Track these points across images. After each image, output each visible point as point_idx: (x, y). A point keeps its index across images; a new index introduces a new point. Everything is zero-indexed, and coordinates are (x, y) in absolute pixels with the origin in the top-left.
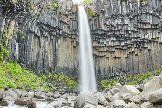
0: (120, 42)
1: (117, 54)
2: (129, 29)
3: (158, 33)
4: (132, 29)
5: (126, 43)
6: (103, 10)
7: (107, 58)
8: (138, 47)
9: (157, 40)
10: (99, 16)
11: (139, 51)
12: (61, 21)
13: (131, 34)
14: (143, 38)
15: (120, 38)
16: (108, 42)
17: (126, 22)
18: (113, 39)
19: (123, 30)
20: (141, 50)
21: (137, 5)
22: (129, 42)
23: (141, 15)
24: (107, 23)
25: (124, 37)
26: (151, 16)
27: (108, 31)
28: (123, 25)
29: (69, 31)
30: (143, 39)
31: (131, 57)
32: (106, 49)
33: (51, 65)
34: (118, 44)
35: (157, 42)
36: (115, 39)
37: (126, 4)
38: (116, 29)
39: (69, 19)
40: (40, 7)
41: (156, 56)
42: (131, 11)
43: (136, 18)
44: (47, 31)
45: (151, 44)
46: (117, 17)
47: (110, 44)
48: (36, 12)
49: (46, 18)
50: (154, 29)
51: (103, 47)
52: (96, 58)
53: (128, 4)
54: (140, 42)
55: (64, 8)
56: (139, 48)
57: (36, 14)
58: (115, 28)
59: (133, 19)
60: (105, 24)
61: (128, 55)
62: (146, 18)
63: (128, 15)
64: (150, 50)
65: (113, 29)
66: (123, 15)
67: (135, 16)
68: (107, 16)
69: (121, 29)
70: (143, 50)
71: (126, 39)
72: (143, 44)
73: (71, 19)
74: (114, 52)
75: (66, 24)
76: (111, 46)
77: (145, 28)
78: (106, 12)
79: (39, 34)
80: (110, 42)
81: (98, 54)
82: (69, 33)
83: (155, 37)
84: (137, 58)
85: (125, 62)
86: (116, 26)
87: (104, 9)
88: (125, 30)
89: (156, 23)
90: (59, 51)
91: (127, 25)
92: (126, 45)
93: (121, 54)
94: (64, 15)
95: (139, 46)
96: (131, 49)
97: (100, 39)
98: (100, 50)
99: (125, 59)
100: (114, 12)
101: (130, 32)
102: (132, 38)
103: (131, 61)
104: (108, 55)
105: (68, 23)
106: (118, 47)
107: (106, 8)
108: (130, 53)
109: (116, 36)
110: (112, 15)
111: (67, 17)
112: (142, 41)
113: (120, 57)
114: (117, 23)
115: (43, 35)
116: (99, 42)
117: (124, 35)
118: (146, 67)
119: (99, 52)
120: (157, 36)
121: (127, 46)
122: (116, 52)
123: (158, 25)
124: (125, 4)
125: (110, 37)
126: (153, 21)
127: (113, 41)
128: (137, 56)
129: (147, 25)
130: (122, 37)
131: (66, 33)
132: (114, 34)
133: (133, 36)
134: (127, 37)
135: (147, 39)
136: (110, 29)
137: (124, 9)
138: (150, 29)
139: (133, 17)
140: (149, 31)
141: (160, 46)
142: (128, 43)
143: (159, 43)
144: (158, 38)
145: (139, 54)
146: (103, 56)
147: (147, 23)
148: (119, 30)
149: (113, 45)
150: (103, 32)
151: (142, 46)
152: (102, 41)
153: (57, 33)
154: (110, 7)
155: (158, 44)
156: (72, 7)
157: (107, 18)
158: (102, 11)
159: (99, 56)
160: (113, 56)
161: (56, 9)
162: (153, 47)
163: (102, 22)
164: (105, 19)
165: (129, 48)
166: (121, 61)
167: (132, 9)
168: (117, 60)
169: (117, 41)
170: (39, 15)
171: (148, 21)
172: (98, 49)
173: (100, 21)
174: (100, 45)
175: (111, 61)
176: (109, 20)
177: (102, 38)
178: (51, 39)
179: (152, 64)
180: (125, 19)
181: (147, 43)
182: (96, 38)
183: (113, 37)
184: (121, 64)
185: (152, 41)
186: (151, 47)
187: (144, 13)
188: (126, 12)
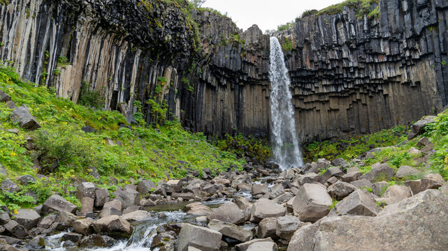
0: (337, 86)
1: (333, 105)
2: (351, 65)
3: (400, 68)
4: (356, 65)
5: (346, 87)
6: (308, 39)
7: (317, 111)
8: (366, 92)
9: (398, 80)
10: (301, 49)
11: (368, 99)
12: (245, 61)
13: (354, 73)
14: (374, 77)
15: (336, 80)
16: (318, 88)
17: (345, 55)
18: (324, 82)
19: (341, 67)
20: (371, 97)
21: (362, 26)
22: (351, 86)
23: (369, 42)
24: (315, 59)
25: (343, 78)
26: (386, 43)
27: (316, 72)
28: (341, 60)
29: (257, 76)
30: (375, 80)
31: (355, 107)
32: (315, 98)
33: (234, 126)
34: (333, 89)
35: (399, 82)
36: (328, 83)
37: (345, 27)
38: (330, 67)
39: (256, 57)
40: (212, 43)
41: (396, 104)
42: (353, 36)
43: (361, 48)
44: (225, 77)
45: (388, 86)
46: (330, 48)
47: (320, 91)
48: (207, 51)
49: (223, 59)
50: (393, 62)
51: (311, 95)
52: (300, 112)
53: (347, 27)
54: (370, 85)
55: (248, 41)
56: (368, 94)
57: (207, 54)
58: (327, 65)
59: (356, 49)
60: (311, 61)
61: (350, 105)
62: (379, 45)
63: (348, 43)
64: (386, 96)
65: (325, 67)
66: (340, 43)
67: (361, 44)
68: (313, 48)
69: (338, 67)
70: (376, 97)
71: (345, 81)
72: (375, 88)
73: (259, 57)
74: (328, 101)
75: (253, 65)
76: (323, 94)
77: (377, 61)
78: (313, 42)
79: (214, 83)
80: (321, 87)
81: (303, 106)
82: (258, 78)
83: (394, 75)
84: (365, 110)
85: (346, 116)
86: (329, 62)
87: (309, 36)
88: (344, 68)
89: (395, 51)
90: (245, 106)
91: (347, 59)
92: (347, 90)
93: (338, 104)
94: (248, 52)
95: (368, 90)
96: (354, 96)
97: (305, 84)
98: (305, 101)
99: (346, 112)
100: (325, 41)
101: (352, 71)
102: (356, 78)
103: (356, 115)
104: (318, 106)
105: (256, 64)
106: (333, 95)
107: (312, 36)
108: (353, 102)
109: (329, 78)
110: (323, 46)
111: (253, 55)
112: (373, 82)
113: (338, 110)
114: (331, 57)
115: (220, 84)
116: (304, 89)
117: (343, 75)
118: (381, 123)
119: (305, 103)
120: (398, 73)
121: (348, 91)
122: (331, 102)
123: (399, 54)
124: (342, 26)
125: (320, 79)
126: (390, 49)
127: (326, 86)
128: (365, 107)
129: (380, 57)
130: (339, 78)
131: (253, 78)
132: (326, 75)
133: (357, 75)
134: (347, 78)
135: (381, 79)
136: (320, 67)
137: (342, 34)
138: (385, 62)
139: (356, 45)
140: (384, 67)
141: (403, 89)
142: (349, 87)
143: (402, 84)
144: (400, 76)
145: (368, 103)
146: (310, 110)
147: (381, 54)
148: (333, 69)
149: (325, 91)
150: (309, 73)
151: (372, 90)
152: (308, 86)
153: (239, 80)
154: (319, 34)
155: (401, 86)
156: (259, 40)
157: (314, 51)
158: (306, 41)
159: (304, 109)
160: (327, 107)
161: (236, 44)
162: (391, 91)
163: (306, 58)
164: (312, 53)
165: (352, 94)
166: (340, 115)
167: (354, 34)
168: (333, 114)
169: (333, 85)
170: (211, 55)
171: (383, 51)
172: (303, 99)
173: (304, 56)
174: (306, 93)
175: (323, 115)
176: (318, 53)
177: (308, 83)
178: (232, 89)
179: (391, 117)
180: (343, 50)
181: (381, 84)
182: (298, 83)
183: (326, 79)
184: (339, 120)
185: (390, 81)
186: (388, 90)
187: (375, 38)
188: (344, 39)
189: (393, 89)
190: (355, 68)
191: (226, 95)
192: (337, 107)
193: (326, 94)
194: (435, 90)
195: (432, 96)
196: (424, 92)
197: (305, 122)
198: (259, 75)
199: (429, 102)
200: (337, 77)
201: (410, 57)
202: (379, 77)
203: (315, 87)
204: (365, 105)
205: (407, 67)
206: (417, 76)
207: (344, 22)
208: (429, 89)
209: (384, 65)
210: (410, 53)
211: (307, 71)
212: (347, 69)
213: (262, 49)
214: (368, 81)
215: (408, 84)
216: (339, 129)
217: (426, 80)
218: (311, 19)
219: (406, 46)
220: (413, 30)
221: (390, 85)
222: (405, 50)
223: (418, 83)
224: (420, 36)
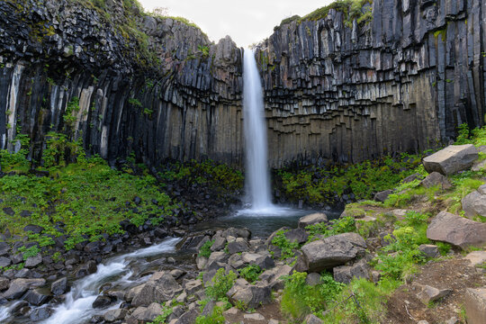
0: (318, 108)
1: (314, 128)
2: (334, 83)
3: (393, 86)
4: (339, 82)
5: (328, 108)
6: (286, 52)
7: (297, 134)
8: (351, 115)
9: (389, 101)
10: (278, 64)
11: (353, 123)
12: (215, 79)
13: (337, 92)
14: (360, 97)
15: (318, 101)
16: (297, 109)
17: (328, 70)
18: (304, 103)
20: (356, 120)
21: (350, 34)
22: (333, 107)
23: (357, 54)
24: (293, 76)
26: (378, 55)
27: (294, 91)
28: (323, 77)
29: (229, 95)
30: (361, 101)
31: (338, 132)
32: (294, 121)
33: (204, 151)
34: (314, 111)
35: (390, 104)
36: (310, 104)
37: (329, 35)
38: (310, 86)
39: (228, 74)
40: (176, 58)
41: (384, 131)
42: (338, 47)
43: (348, 62)
44: (192, 96)
45: (377, 108)
46: (310, 62)
47: (300, 113)
48: (168, 67)
49: (189, 76)
51: (290, 117)
52: (278, 135)
53: (332, 35)
54: (355, 106)
55: (218, 56)
56: (354, 117)
57: (169, 70)
59: (341, 63)
60: (289, 79)
61: (333, 129)
62: (369, 58)
63: (332, 56)
64: (373, 120)
65: (304, 85)
66: (323, 57)
67: (347, 57)
69: (319, 85)
70: (362, 120)
71: (327, 101)
72: (361, 110)
73: (231, 74)
74: (309, 124)
75: (224, 82)
76: (304, 116)
77: (365, 80)
78: (292, 56)
79: (181, 104)
80: (302, 108)
81: (282, 129)
82: (230, 98)
83: (384, 96)
84: (349, 136)
85: (328, 142)
86: (309, 79)
87: (288, 49)
89: (388, 65)
90: (217, 129)
91: (330, 75)
92: (329, 112)
93: (320, 127)
94: (219, 68)
95: (354, 113)
96: (338, 119)
97: (283, 104)
98: (284, 123)
99: (328, 136)
100: (305, 53)
101: (335, 89)
102: (340, 99)
103: (339, 140)
104: (298, 129)
105: (227, 82)
106: (315, 117)
107: (291, 48)
108: (337, 125)
109: (310, 97)
110: (302, 60)
111: (225, 72)
112: (358, 103)
113: (319, 134)
114: (311, 74)
115: (188, 104)
116: (282, 110)
117: (325, 94)
118: (366, 152)
119: (284, 126)
120: (390, 92)
121: (332, 113)
122: (312, 125)
123: (392, 69)
124: (327, 35)
125: (299, 99)
126: (382, 63)
127: (306, 107)
128: (349, 132)
129: (369, 72)
130: (321, 99)
131: (225, 99)
132: (306, 95)
133: (340, 95)
134: (330, 98)
135: (368, 100)
136: (299, 86)
137: (326, 45)
139: (341, 59)
141: (395, 112)
142: (332, 109)
143: (394, 106)
144: (391, 96)
145: (353, 128)
146: (289, 133)
147: (369, 69)
148: (314, 88)
149: (306, 113)
150: (287, 93)
151: (359, 112)
152: (287, 107)
153: (210, 100)
154: (299, 46)
155: (392, 109)
156: (232, 54)
157: (293, 67)
158: (284, 54)
159: (283, 133)
160: (307, 130)
161: (205, 59)
162: (379, 114)
163: (284, 75)
164: (290, 69)
165: (336, 116)
166: (321, 140)
167: (339, 44)
168: (314, 139)
169: (314, 106)
170: (175, 72)
171: (372, 65)
172: (282, 121)
173: (281, 73)
174: (285, 115)
175: (303, 140)
176: (297, 69)
177: (287, 103)
178: (203, 110)
179: (377, 146)
180: (326, 64)
181: (369, 106)
182: (276, 103)
183: (307, 99)
184: (320, 145)
185: (379, 102)
186: (376, 114)
187: (364, 49)
188: (327, 52)
189: (382, 112)
190: (339, 86)
191: (196, 116)
192: (319, 132)
193: (307, 116)
194: (433, 115)
195: (429, 122)
196: (420, 118)
197: (283, 146)
198: (231, 95)
199: (424, 131)
200: (318, 98)
201: (406, 72)
202: (366, 98)
203: (295, 109)
204: (350, 129)
205: (401, 85)
206: (413, 97)
207: (328, 29)
208: (426, 114)
209: (374, 86)
210: (406, 67)
211: (285, 90)
214: (353, 103)
215: (400, 106)
217: (423, 102)
218: (292, 27)
219: (401, 59)
220: (412, 37)
221: (379, 107)
222: (400, 63)
223: (413, 105)
224: (420, 45)
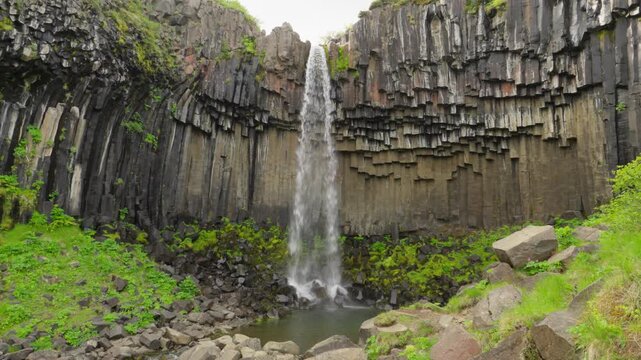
0: (429, 138)
1: (423, 169)
2: (452, 100)
3: (542, 110)
4: (460, 100)
5: (444, 140)
6: (376, 50)
7: (396, 180)
8: (480, 151)
9: (536, 132)
10: (364, 68)
11: (485, 164)
12: (263, 89)
13: (457, 116)
14: (493, 126)
15: (429, 129)
16: (396, 139)
17: (441, 82)
18: (407, 130)
19: (435, 105)
20: (490, 161)
21: (474, 28)
22: (453, 139)
23: (486, 58)
24: (389, 88)
25: (439, 124)
26: (517, 60)
27: (390, 111)
28: (435, 90)
29: (286, 114)
30: (494, 130)
31: (462, 178)
32: (391, 158)
33: (243, 204)
34: (423, 143)
35: (539, 137)
36: (416, 132)
37: (443, 28)
38: (415, 104)
39: (284, 82)
40: (202, 55)
41: (531, 178)
42: (456, 47)
43: (472, 70)
44: (227, 116)
45: (519, 142)
46: (415, 67)
47: (400, 146)
48: (189, 70)
49: (221, 86)
50: (527, 97)
51: (384, 151)
52: (366, 180)
53: (448, 28)
54: (486, 139)
55: (270, 52)
56: (484, 154)
57: (191, 75)
58: (410, 99)
59: (463, 71)
60: (382, 91)
61: (453, 173)
62: (504, 65)
63: (448, 60)
64: (515, 160)
65: (405, 102)
66: (434, 59)
67: (470, 62)
68: (386, 66)
69: (430, 103)
70: (497, 160)
71: (443, 129)
72: (497, 144)
73: (291, 81)
74: (415, 164)
75: (278, 95)
76: (405, 151)
77: (498, 95)
78: (387, 56)
79: (207, 126)
80: (403, 138)
81: (372, 171)
82: (287, 119)
83: (530, 124)
84: (478, 184)
85: (445, 192)
86: (413, 94)
87: (380, 46)
88: (440, 105)
89: (532, 78)
90: (264, 167)
91: (445, 89)
92: (447, 146)
93: (433, 170)
94: (270, 72)
95: (484, 149)
96: (460, 157)
97: (373, 131)
98: (375, 161)
99: (445, 184)
100: (406, 54)
101: (454, 111)
102: (462, 125)
103: (463, 192)
104: (398, 172)
105: (283, 94)
106: (424, 153)
107: (385, 45)
108: (459, 167)
109: (416, 123)
110: (402, 63)
111: (280, 78)
112: (490, 134)
113: (432, 180)
114: (416, 86)
115: (219, 128)
116: (371, 141)
117: (438, 118)
118: (505, 212)
119: (375, 165)
120: (538, 119)
121: (450, 148)
122: (419, 165)
123: (540, 84)
124: (439, 27)
125: (399, 124)
126: (523, 73)
127: (410, 136)
128: (479, 178)
129: (505, 87)
130: (433, 124)
131: (278, 120)
132: (409, 117)
133: (463, 120)
134: (446, 124)
135: (505, 130)
136: (397, 104)
137: (438, 43)
138: (515, 98)
139: (463, 64)
140: (511, 106)
141: (546, 150)
142: (451, 140)
143: (545, 141)
144: (540, 125)
145: (484, 172)
146: (384, 177)
147: (504, 81)
148: (422, 107)
149: (409, 146)
150: (378, 114)
151: (492, 148)
152: (379, 136)
153: (255, 121)
154: (396, 42)
155: (542, 143)
156: (291, 51)
157: (387, 73)
158: (373, 54)
159: (373, 176)
160: (412, 174)
161: (248, 58)
162: (523, 151)
163: (373, 85)
164: (383, 76)
165: (457, 153)
166: (434, 191)
167: (458, 43)
168: (423, 187)
169: (422, 135)
170: (200, 77)
171: (509, 76)
172: (371, 158)
173: (369, 82)
174: (376, 148)
175: (406, 189)
176: (394, 78)
177: (378, 130)
178: (244, 137)
179: (520, 203)
180: (439, 72)
181: (508, 139)
182: (361, 129)
183: (410, 124)
184: (433, 198)
185: (522, 134)
186: (519, 152)
187: (497, 52)
188: (441, 53)
189: (527, 149)
190: (460, 107)
191: (231, 147)
192: (431, 177)
193: (411, 150)
194: (601, 158)
195: (595, 170)
196: (582, 161)
197: (374, 198)
198: (290, 114)
199: (589, 182)
200: (428, 122)
201: (560, 89)
202: (502, 127)
203: (391, 139)
204: (479, 174)
205: (555, 108)
206: (572, 128)
207: (442, 19)
208: (591, 156)
209: (513, 102)
210: (560, 82)
211: (375, 109)
212: (447, 107)
213: (295, 67)
214: (482, 133)
215: (554, 140)
216: (431, 216)
217: (586, 136)
218: (386, 13)
219: (551, 70)
220: (567, 37)
221: (523, 141)
222: (551, 75)
223: (573, 141)
224: (579, 49)
